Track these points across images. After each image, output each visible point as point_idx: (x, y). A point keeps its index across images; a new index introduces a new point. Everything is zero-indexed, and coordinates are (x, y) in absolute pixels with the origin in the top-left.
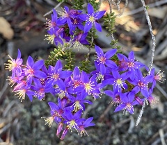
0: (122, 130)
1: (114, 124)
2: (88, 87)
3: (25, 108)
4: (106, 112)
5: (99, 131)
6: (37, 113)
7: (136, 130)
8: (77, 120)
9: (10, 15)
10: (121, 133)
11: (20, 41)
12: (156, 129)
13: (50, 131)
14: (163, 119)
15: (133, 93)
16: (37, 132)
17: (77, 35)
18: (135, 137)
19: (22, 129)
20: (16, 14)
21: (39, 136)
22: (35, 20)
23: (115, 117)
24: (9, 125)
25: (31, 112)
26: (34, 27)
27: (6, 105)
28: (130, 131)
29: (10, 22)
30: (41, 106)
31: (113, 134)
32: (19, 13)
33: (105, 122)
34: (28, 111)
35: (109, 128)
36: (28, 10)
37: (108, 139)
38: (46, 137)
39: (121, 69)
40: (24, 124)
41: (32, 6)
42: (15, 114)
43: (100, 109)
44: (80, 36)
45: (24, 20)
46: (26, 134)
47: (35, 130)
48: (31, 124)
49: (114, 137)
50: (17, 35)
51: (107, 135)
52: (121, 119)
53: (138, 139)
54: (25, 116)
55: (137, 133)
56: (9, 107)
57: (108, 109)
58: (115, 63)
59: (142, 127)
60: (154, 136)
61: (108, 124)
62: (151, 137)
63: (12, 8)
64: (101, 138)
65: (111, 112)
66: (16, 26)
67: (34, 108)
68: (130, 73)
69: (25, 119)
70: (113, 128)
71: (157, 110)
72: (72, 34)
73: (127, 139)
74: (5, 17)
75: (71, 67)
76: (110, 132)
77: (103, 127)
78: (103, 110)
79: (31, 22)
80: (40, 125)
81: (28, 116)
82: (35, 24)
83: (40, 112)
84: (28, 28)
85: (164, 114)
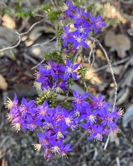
0: (88, 158)
1: (83, 153)
2: (68, 121)
3: (16, 141)
4: (77, 144)
5: (71, 159)
6: (25, 145)
7: (99, 158)
8: (59, 146)
9: (5, 72)
10: (88, 160)
11: (12, 91)
12: (113, 157)
13: (35, 159)
14: (119, 149)
15: (101, 125)
16: (25, 159)
17: (59, 83)
18: (98, 163)
19: (13, 157)
20: (9, 71)
21: (26, 162)
22: (23, 75)
23: (83, 148)
24: (4, 154)
25: (21, 144)
26: (23, 81)
27: (2, 139)
28: (94, 158)
29: (5, 77)
30: (28, 140)
31: (82, 161)
32: (11, 70)
33: (76, 152)
34: (18, 144)
35: (78, 156)
36: (18, 68)
37: (78, 164)
38: (32, 163)
39: (92, 107)
40: (15, 153)
41: (22, 65)
42: (8, 146)
43: (72, 142)
44: (61, 83)
45: (15, 75)
46: (17, 161)
47: (23, 158)
48: (21, 153)
49: (83, 163)
50: (10, 87)
51: (77, 162)
52: (88, 150)
53: (101, 164)
54: (16, 147)
55: (99, 160)
56: (4, 140)
57: (78, 142)
58: (88, 103)
59: (103, 156)
60: (113, 162)
61: (78, 153)
62: (110, 163)
63: (6, 67)
64: (73, 164)
65: (81, 145)
66: (9, 80)
67: (23, 141)
68: (99, 110)
69: (16, 150)
70: (82, 156)
71: (114, 143)
72: (55, 82)
73: (92, 165)
74: (1, 73)
75: (54, 107)
76: (79, 160)
77: (74, 156)
78: (75, 143)
79: (21, 77)
80: (27, 154)
81: (18, 147)
82: (24, 78)
83: (28, 144)
84: (18, 82)
85: (120, 146)
